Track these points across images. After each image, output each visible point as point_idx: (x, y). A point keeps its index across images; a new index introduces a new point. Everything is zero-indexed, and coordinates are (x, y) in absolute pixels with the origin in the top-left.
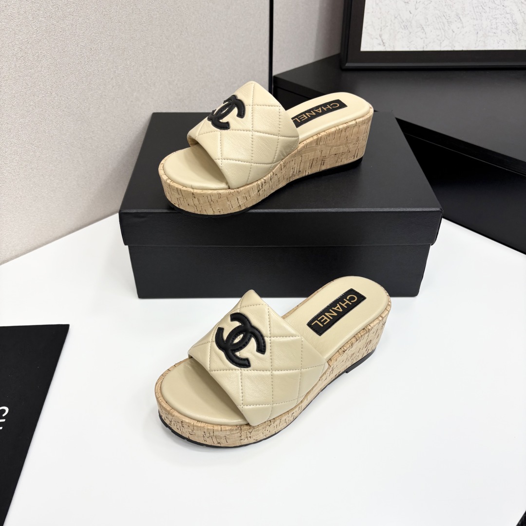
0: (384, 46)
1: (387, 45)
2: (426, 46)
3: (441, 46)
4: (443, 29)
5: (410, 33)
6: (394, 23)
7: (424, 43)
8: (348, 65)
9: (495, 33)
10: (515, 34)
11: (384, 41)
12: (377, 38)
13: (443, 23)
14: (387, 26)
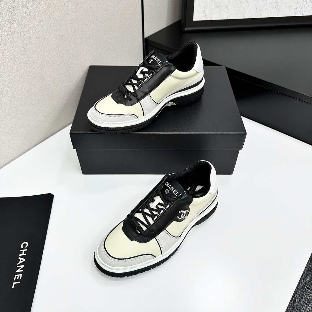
0: (206, 17)
1: (208, 17)
2: (229, 17)
3: (237, 16)
4: (238, 7)
5: (220, 10)
6: (211, 5)
7: (228, 15)
8: (186, 29)
9: (265, 8)
10: (276, 8)
11: (206, 15)
12: (202, 13)
13: (238, 4)
14: (208, 6)
